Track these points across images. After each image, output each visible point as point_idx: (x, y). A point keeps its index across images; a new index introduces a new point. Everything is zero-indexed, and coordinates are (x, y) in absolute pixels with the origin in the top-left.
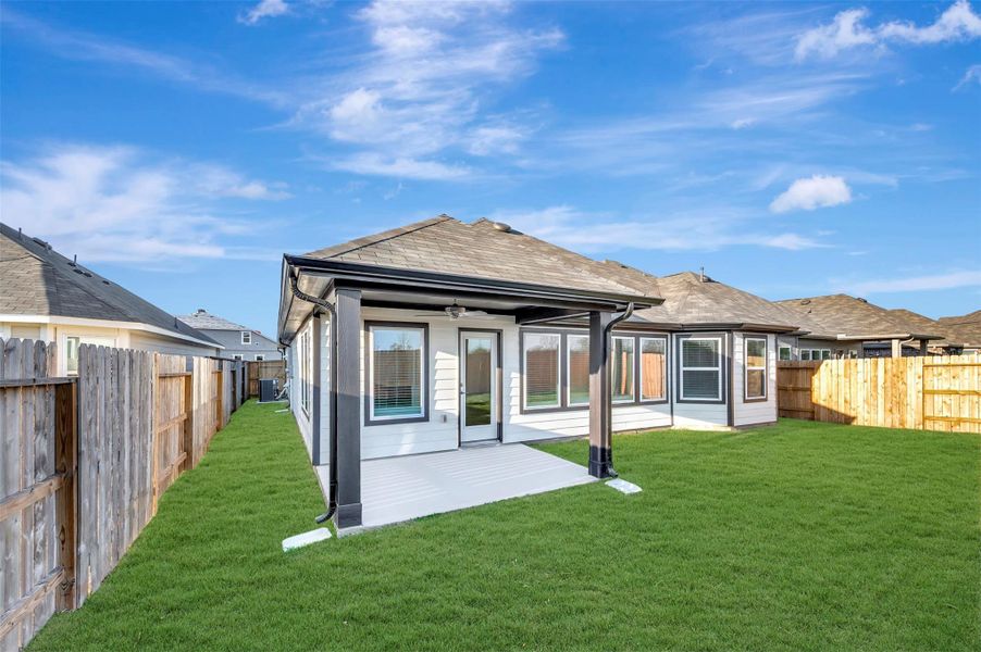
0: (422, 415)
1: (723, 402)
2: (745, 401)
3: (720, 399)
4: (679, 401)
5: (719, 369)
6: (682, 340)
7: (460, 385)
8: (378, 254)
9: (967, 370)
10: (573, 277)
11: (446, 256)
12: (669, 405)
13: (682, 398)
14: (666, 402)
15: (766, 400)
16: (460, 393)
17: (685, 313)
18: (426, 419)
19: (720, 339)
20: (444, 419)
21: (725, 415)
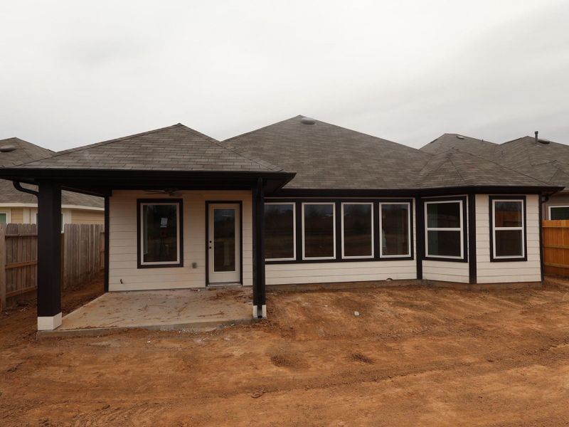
0: (178, 262)
1: (464, 261)
2: (494, 260)
3: (462, 257)
4: (424, 258)
5: (461, 229)
7: (209, 242)
12: (414, 263)
14: (412, 259)
15: (522, 259)
18: (181, 265)
19: (461, 202)
20: (194, 266)
21: (467, 273)
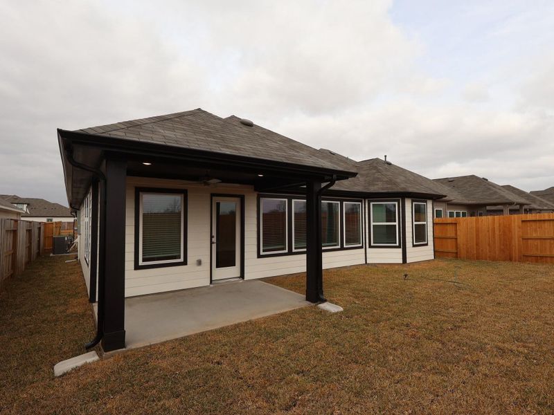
0: (182, 260)
1: (399, 247)
2: (414, 246)
3: (397, 244)
4: (370, 247)
5: (397, 223)
6: (371, 204)
7: (212, 237)
8: (141, 133)
9: (547, 224)
10: (294, 155)
11: (198, 137)
12: (363, 250)
13: (372, 244)
14: (362, 247)
15: (427, 245)
16: (212, 243)
17: (374, 185)
18: (185, 263)
19: (396, 203)
20: (199, 263)
21: (401, 256)
